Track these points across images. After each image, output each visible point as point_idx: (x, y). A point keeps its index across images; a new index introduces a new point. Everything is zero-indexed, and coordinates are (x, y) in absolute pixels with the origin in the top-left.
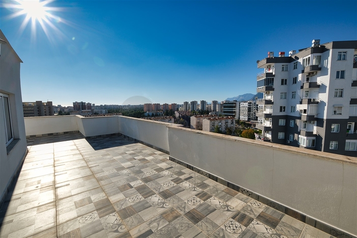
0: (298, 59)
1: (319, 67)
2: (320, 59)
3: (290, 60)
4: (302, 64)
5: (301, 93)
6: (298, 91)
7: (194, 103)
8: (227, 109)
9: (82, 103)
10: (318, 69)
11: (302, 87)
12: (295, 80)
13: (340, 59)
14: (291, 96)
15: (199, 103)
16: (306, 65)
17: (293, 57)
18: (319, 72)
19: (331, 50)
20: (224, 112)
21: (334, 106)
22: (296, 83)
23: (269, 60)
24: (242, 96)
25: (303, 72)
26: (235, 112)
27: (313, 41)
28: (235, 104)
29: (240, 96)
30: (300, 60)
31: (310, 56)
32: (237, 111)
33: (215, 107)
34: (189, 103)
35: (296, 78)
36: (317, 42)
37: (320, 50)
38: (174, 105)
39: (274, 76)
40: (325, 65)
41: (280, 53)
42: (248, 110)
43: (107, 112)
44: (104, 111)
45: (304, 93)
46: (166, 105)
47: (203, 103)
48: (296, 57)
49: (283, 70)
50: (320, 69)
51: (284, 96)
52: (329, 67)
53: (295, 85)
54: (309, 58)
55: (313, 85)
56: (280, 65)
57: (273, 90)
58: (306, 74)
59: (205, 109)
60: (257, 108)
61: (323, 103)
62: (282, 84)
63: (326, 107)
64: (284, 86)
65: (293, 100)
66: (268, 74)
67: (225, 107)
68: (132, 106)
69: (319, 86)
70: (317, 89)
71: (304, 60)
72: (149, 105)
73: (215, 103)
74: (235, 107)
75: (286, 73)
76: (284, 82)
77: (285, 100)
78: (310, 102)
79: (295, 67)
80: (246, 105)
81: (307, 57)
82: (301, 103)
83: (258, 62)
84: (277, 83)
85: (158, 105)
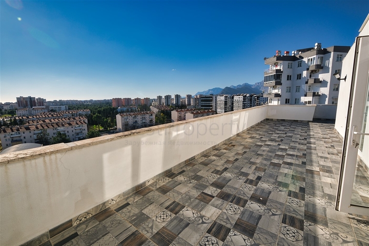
0: (303, 58)
1: (322, 66)
2: (322, 59)
3: (294, 58)
4: (306, 62)
5: (305, 87)
6: (303, 86)
7: (168, 97)
8: (204, 103)
9: (30, 98)
10: (321, 68)
11: (307, 83)
12: (299, 76)
13: (337, 61)
14: (295, 90)
15: (173, 97)
16: (311, 63)
17: (298, 56)
18: (321, 70)
19: (332, 53)
20: (202, 106)
21: (332, 98)
22: (300, 79)
23: (279, 58)
24: (212, 90)
25: (308, 69)
26: (211, 106)
27: (316, 44)
28: (212, 98)
29: (209, 90)
30: (305, 60)
31: (315, 56)
32: (214, 104)
33: (189, 101)
34: (163, 97)
35: (300, 75)
36: (319, 46)
37: (323, 52)
38: (147, 99)
39: (282, 72)
40: (326, 64)
41: (285, 52)
42: (225, 103)
43: (67, 108)
44: (63, 107)
45: (308, 87)
46: (137, 100)
47: (177, 97)
48: (300, 56)
49: (288, 68)
50: (322, 68)
51: (289, 90)
52: (330, 66)
53: (299, 80)
54: (314, 58)
55: (317, 81)
56: (287, 62)
57: (281, 84)
58: (309, 72)
59: (179, 104)
60: (233, 101)
61: (324, 96)
62: (288, 79)
63: (327, 99)
64: (289, 81)
65: (297, 93)
66: (277, 71)
67: (202, 101)
68: (95, 101)
69: (321, 82)
70: (319, 84)
71: (309, 60)
72: (118, 100)
73: (189, 97)
74: (212, 101)
75: (291, 70)
76: (289, 78)
77: (290, 93)
78: (314, 95)
79: (300, 65)
80: (223, 98)
81: (312, 57)
82: (306, 96)
83: (265, 59)
84: (284, 79)
85: (128, 100)
